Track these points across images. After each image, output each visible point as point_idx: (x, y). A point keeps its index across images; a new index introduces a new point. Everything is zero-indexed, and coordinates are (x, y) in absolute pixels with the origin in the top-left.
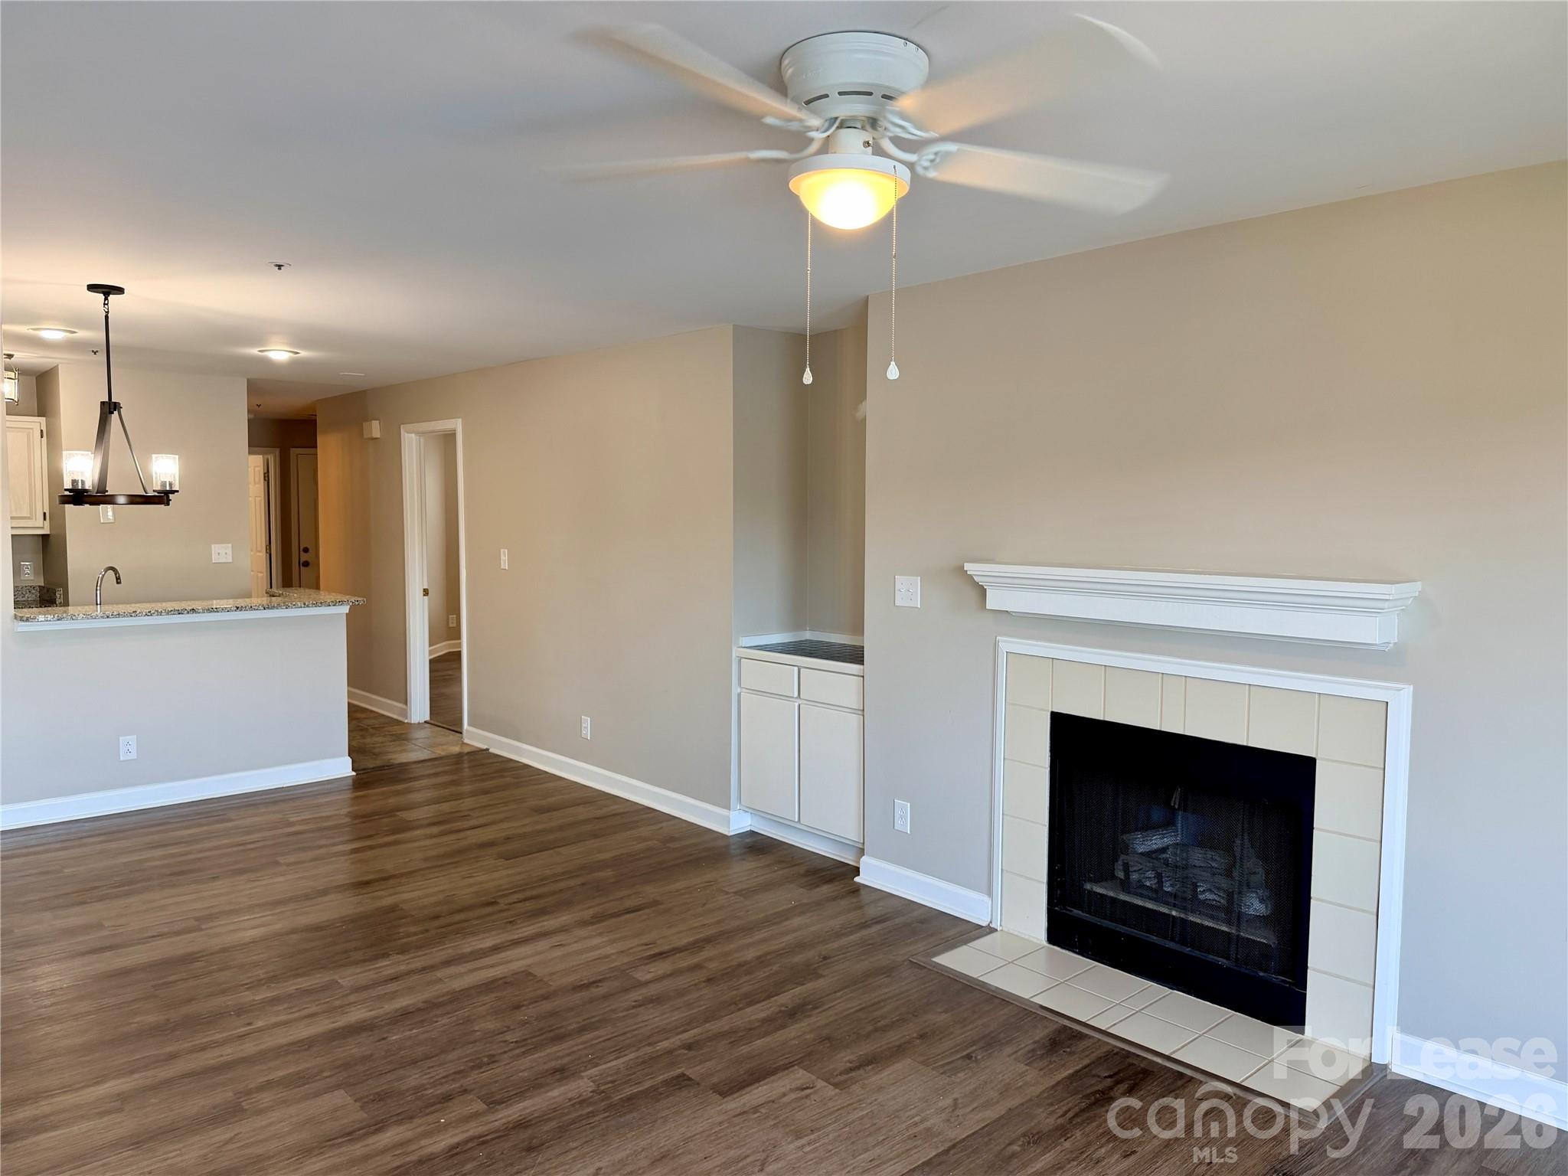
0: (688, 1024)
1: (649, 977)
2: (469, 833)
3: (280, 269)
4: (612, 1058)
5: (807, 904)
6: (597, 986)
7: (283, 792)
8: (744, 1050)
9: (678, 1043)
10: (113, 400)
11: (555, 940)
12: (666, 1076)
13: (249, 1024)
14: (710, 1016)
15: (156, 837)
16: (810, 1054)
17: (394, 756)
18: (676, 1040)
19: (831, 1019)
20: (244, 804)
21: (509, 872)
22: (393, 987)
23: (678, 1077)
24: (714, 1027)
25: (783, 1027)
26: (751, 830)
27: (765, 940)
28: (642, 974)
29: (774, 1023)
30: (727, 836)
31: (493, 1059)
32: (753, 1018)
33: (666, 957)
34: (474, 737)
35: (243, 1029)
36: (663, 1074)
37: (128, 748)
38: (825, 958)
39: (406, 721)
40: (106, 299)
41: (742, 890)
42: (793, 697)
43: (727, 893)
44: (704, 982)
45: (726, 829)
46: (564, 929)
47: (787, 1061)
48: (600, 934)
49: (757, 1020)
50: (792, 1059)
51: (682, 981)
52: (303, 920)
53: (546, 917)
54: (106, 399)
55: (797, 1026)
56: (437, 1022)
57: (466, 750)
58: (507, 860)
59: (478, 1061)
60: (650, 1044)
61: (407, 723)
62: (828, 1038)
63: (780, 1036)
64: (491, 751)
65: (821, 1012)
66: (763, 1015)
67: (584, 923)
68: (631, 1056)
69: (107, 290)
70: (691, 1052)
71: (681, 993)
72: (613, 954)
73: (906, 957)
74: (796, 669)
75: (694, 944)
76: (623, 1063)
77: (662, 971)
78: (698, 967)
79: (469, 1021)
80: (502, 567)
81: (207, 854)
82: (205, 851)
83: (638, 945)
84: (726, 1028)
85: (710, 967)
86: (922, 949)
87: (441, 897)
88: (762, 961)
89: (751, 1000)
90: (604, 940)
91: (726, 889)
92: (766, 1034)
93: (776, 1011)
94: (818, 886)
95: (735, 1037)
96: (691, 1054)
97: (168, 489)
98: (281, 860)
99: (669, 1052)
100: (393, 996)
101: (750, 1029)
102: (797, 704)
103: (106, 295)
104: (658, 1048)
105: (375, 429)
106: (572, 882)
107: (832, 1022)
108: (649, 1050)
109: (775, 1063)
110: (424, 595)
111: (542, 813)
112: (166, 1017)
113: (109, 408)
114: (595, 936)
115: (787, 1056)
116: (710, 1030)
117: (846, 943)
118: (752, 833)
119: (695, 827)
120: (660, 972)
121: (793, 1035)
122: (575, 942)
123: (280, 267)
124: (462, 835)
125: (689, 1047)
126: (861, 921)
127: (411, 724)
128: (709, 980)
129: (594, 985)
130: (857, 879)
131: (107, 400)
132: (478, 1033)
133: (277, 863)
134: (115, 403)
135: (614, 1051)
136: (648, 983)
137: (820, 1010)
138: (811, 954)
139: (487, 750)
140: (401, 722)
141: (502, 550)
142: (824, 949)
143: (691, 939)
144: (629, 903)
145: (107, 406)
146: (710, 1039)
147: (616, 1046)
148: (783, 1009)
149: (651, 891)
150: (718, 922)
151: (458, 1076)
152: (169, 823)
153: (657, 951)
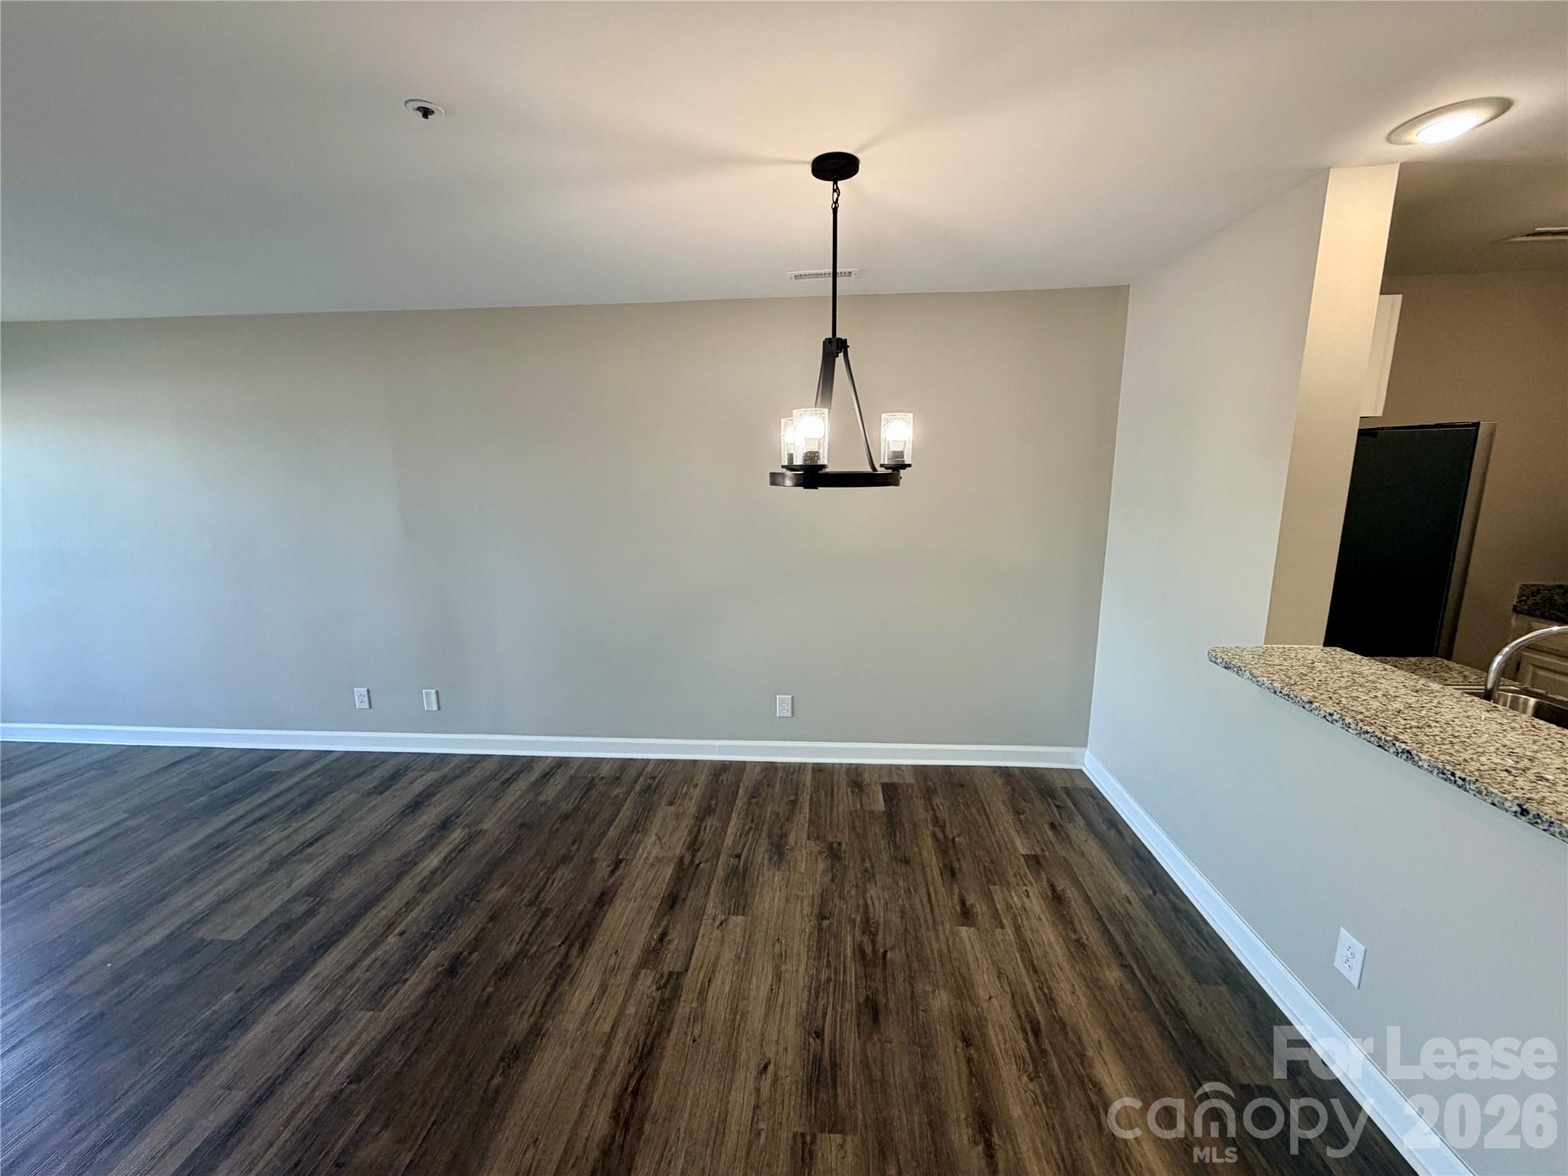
10: (838, 336)
54: (830, 336)
113: (835, 347)
134: (840, 339)
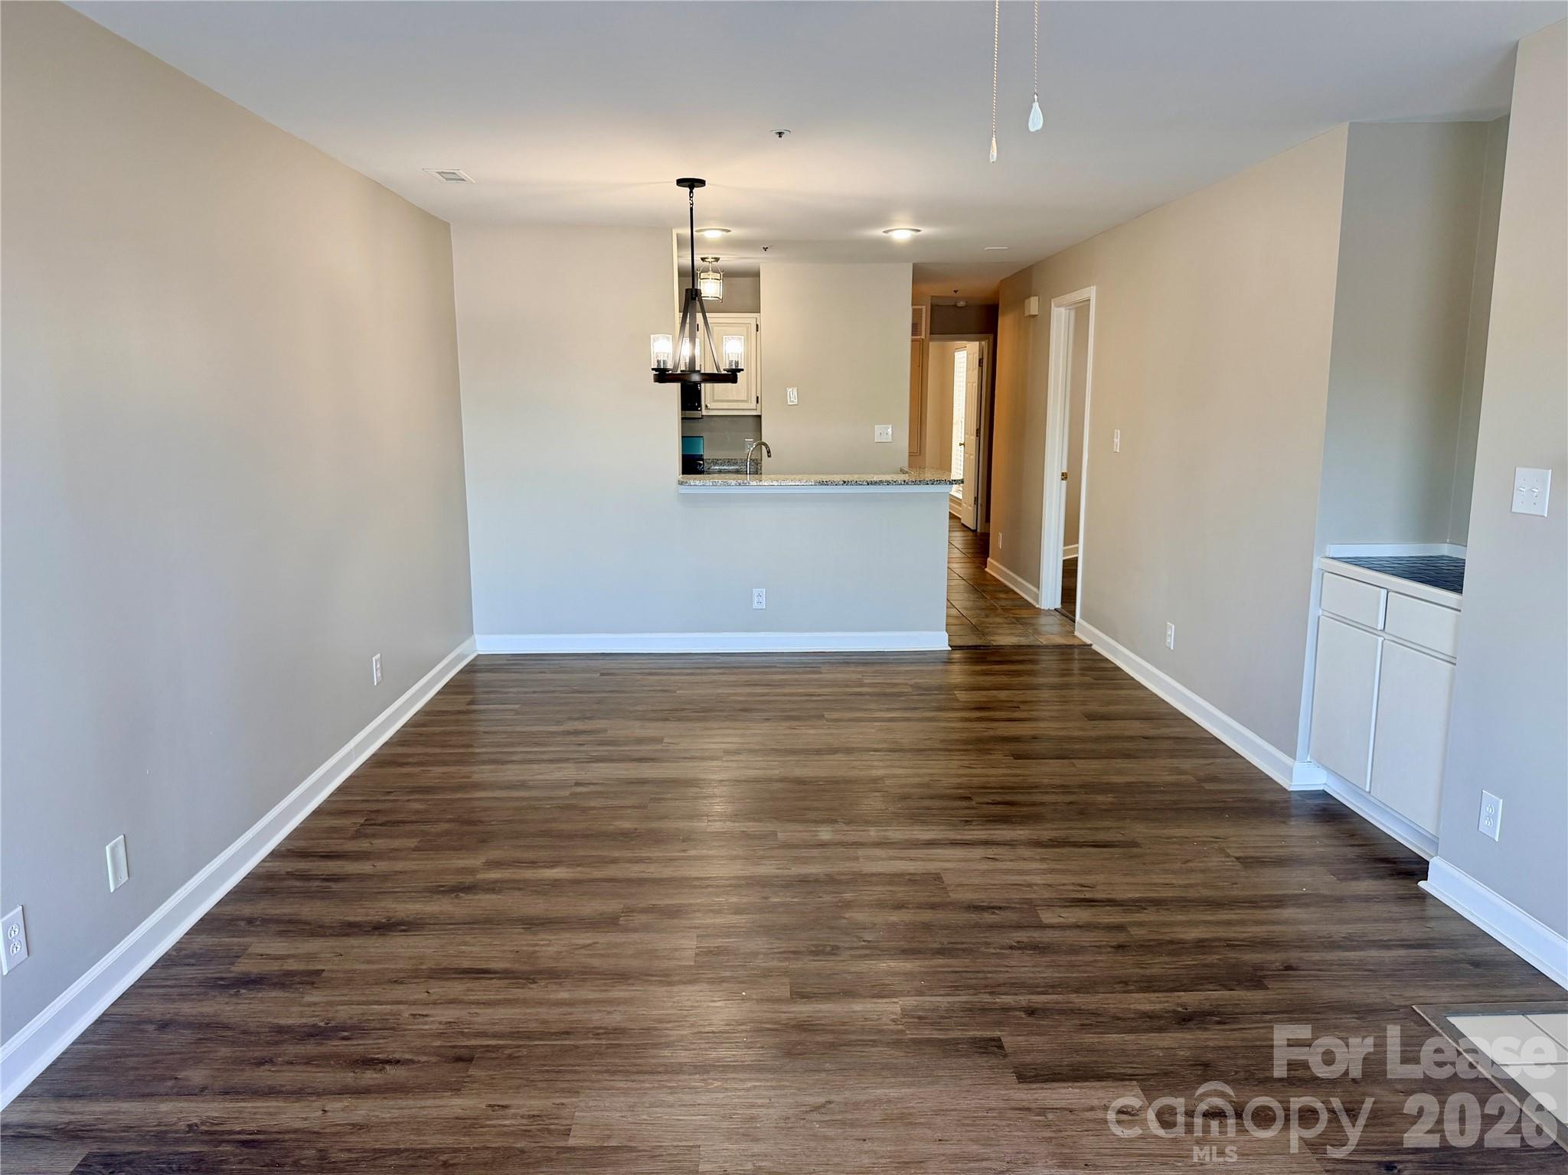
0: (1052, 987)
1: (1055, 920)
2: (1002, 724)
3: (780, 137)
4: (942, 993)
5: (1325, 896)
6: (993, 913)
7: (883, 655)
8: (1090, 1038)
9: (1024, 1003)
11: (991, 852)
12: (978, 1034)
13: (684, 851)
14: (1085, 987)
15: (756, 677)
16: (1166, 1074)
17: (996, 638)
18: (1023, 999)
19: (1232, 1043)
20: (842, 661)
21: (1009, 771)
22: (815, 852)
23: (992, 1039)
24: (1078, 1000)
25: (1160, 1030)
26: (1323, 791)
27: (1229, 923)
28: (1047, 917)
29: (1152, 1021)
30: (1286, 790)
31: (835, 951)
32: (1132, 1006)
33: (1093, 906)
34: (1085, 632)
35: (679, 854)
36: (978, 1030)
37: (759, 599)
38: (1289, 968)
39: (1037, 606)
40: (691, 192)
41: (1247, 858)
42: (1376, 629)
43: (1228, 856)
44: (1112, 947)
45: (1288, 781)
46: (1010, 844)
47: (1130, 1071)
48: (1043, 860)
49: (1136, 1012)
50: (1138, 1072)
51: (1087, 938)
52: (799, 772)
53: (1005, 826)
55: (1180, 1035)
56: (820, 897)
57: (1076, 642)
58: (1015, 759)
59: (821, 948)
60: (992, 993)
61: (1038, 608)
62: (1206, 1065)
63: (1146, 1039)
64: (1093, 647)
65: (1224, 1030)
66: (1147, 1007)
67: (1037, 844)
68: (964, 998)
69: (692, 184)
70: (1030, 1019)
71: (1074, 950)
72: (1037, 885)
73: (1408, 1003)
74: (1384, 592)
75: (1137, 901)
76: (949, 1003)
77: (1075, 920)
78: (1120, 928)
79: (848, 905)
80: (1115, 450)
81: (778, 698)
82: (779, 695)
83: (1073, 884)
84: (1093, 1007)
85: (1132, 933)
86: (1444, 1000)
87: (927, 779)
88: (1201, 945)
89: (1149, 985)
90: (1042, 867)
91: (1228, 851)
92: (1131, 1031)
93: (1170, 1009)
94: (1356, 879)
95: (1094, 1021)
96: (1031, 1020)
97: (734, 367)
98: (827, 715)
99: (1006, 1009)
100: (805, 861)
101: (1119, 1019)
102: (1380, 639)
103: (691, 188)
104: (997, 1000)
105: (1033, 306)
106: (1060, 798)
107: (1228, 1047)
108: (987, 998)
109: (1113, 1068)
110: (1063, 479)
111: (1091, 720)
112: (636, 826)
113: (691, 295)
114: (1037, 860)
115: (1135, 1066)
116: (1071, 1003)
117: (1336, 958)
118: (1324, 794)
119: (1256, 771)
120: (1072, 920)
121: (1162, 1044)
122: (1011, 861)
123: (780, 134)
124: (995, 725)
125: (1031, 1012)
126: (1381, 938)
127: (1041, 609)
128: (1120, 947)
129: (990, 910)
130: (1422, 884)
131: (691, 287)
132: (844, 921)
133: (822, 717)
135: (948, 987)
136: (1052, 927)
137: (1227, 1027)
138: (1275, 958)
139: (1091, 645)
140: (1033, 606)
141: (1116, 431)
142: (1293, 956)
143: (1137, 895)
144: (1102, 836)
145: (689, 293)
146: (1062, 1012)
147: (955, 982)
148: (1180, 1009)
149: (1139, 830)
150: (1187, 886)
151: (792, 956)
152: (775, 667)
153: (1088, 896)
